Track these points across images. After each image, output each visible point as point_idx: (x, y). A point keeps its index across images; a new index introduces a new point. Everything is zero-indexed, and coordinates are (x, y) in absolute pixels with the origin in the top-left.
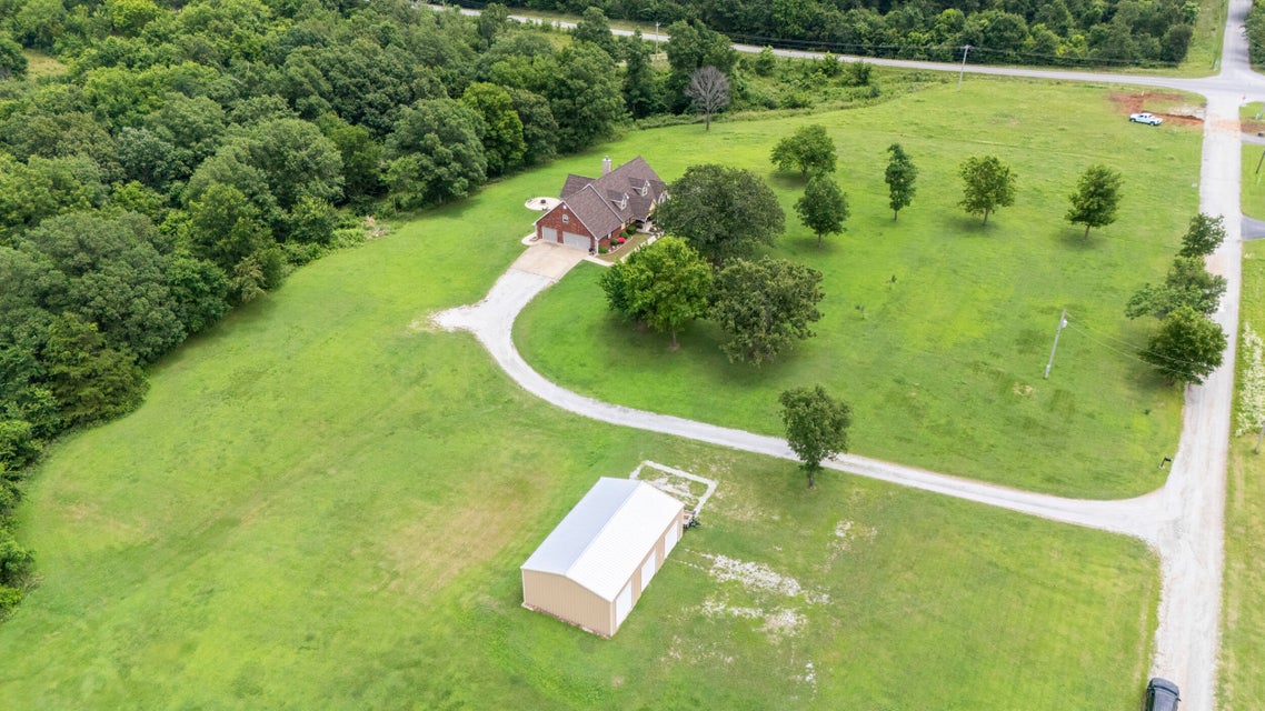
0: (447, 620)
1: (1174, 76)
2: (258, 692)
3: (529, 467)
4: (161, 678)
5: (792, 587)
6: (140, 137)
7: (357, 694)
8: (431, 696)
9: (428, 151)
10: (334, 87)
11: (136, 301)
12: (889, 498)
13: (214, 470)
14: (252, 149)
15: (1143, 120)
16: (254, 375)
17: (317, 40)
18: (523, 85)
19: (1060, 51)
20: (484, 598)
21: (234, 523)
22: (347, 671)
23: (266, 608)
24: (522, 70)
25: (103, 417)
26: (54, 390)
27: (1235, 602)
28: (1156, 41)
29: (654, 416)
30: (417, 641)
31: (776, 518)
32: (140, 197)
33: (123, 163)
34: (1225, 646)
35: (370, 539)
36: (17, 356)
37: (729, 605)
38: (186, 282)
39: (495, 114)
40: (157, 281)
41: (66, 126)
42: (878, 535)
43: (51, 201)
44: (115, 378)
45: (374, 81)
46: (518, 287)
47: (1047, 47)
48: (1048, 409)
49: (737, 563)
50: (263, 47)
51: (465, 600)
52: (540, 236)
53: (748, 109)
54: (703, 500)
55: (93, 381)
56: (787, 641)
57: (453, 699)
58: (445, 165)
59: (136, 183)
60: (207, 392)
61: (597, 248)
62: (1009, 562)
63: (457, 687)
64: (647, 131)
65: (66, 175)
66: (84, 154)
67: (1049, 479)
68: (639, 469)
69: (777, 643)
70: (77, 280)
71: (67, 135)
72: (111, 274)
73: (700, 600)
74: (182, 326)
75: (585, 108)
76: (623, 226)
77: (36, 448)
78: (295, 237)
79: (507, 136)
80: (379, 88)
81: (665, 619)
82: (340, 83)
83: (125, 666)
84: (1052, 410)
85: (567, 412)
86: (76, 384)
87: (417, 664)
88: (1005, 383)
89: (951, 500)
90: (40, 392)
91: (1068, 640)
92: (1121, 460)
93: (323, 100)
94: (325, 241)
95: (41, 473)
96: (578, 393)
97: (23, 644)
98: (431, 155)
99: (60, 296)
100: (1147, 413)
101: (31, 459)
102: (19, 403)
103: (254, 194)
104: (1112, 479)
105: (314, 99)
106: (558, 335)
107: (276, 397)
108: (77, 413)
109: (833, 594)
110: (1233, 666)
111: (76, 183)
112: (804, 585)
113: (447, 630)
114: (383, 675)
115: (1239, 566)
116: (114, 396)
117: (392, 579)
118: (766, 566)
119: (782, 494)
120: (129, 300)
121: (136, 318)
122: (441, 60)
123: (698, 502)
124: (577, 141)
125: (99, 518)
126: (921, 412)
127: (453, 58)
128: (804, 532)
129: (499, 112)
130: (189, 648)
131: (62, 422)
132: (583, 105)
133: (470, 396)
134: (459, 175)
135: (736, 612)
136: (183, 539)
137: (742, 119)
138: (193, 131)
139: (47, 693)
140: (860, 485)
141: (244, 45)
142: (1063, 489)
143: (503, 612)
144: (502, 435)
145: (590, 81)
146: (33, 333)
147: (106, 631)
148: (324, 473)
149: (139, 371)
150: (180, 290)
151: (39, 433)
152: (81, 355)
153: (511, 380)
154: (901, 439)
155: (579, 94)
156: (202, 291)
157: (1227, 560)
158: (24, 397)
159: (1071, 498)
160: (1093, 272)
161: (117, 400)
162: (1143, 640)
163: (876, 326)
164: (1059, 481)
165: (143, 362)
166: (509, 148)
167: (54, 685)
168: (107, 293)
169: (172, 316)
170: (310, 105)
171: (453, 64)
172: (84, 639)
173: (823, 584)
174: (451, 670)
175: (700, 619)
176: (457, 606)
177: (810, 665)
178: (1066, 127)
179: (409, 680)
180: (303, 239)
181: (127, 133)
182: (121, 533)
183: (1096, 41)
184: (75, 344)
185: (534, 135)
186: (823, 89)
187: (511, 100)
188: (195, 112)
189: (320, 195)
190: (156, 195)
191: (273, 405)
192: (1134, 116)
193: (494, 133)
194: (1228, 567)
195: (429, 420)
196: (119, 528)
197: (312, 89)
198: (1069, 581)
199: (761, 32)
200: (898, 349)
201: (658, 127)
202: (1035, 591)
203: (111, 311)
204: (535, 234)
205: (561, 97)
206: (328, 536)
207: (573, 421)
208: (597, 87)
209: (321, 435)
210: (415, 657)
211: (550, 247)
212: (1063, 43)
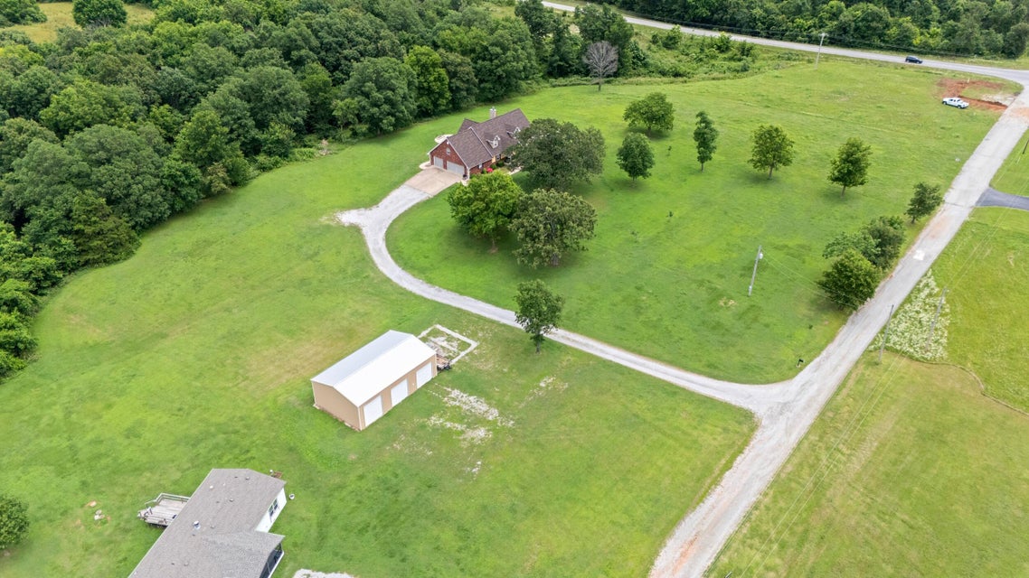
0: (266, 409)
1: (1009, 67)
2: (138, 436)
3: (360, 321)
4: (87, 422)
5: (494, 414)
6: (171, 75)
7: (194, 445)
8: (237, 451)
9: (367, 95)
10: (322, 44)
11: (134, 186)
12: (588, 365)
13: (163, 303)
14: (242, 87)
15: (952, 103)
16: (208, 243)
17: (322, 7)
18: (459, 49)
19: (917, 41)
20: (292, 399)
21: (164, 336)
22: (194, 431)
23: (161, 389)
24: (459, 37)
25: (105, 261)
26: (75, 240)
27: (795, 461)
28: (1000, 37)
29: (456, 296)
30: (242, 419)
31: (505, 370)
32: (167, 116)
33: (159, 91)
34: (770, 487)
35: (240, 355)
36: (52, 216)
37: (446, 421)
38: (172, 177)
39: (427, 69)
40: (152, 175)
41: (126, 63)
42: (567, 389)
43: (102, 115)
44: (116, 236)
45: (350, 41)
46: (402, 199)
47: (906, 37)
48: (737, 317)
49: (465, 395)
50: (285, 11)
51: (281, 400)
52: (432, 163)
53: (645, 75)
54: (463, 354)
55: (100, 237)
56: (473, 446)
57: (249, 455)
58: (378, 106)
59: (167, 106)
60: (175, 251)
61: (468, 175)
62: (649, 416)
63: (254, 449)
64: (556, 88)
65: (116, 97)
66: (133, 83)
67: (710, 366)
68: (430, 329)
69: (465, 447)
70: (96, 169)
71: (125, 70)
72: (119, 167)
73: (429, 416)
74: (167, 206)
75: (499, 69)
76: (494, 160)
77: (58, 276)
78: (265, 152)
79: (436, 87)
80: (353, 46)
81: (400, 424)
82: (326, 41)
83: (70, 412)
84: (740, 319)
85: (401, 288)
86: (90, 238)
87: (236, 432)
88: (716, 295)
89: (630, 371)
90: (64, 241)
91: (660, 469)
92: (770, 358)
93: (311, 53)
94: (285, 155)
95: (60, 292)
96: (414, 275)
97: (18, 393)
98: (369, 98)
99: (87, 179)
100: (811, 327)
101: (55, 283)
102: (50, 246)
103: (239, 118)
104: (756, 370)
105: (303, 52)
106: (418, 236)
107: (217, 259)
108: (88, 257)
109: (518, 422)
110: (767, 500)
111: (123, 103)
112: (501, 414)
113: (263, 415)
114: (214, 436)
115: (813, 438)
116: (114, 248)
117: (243, 381)
118: (483, 400)
119: (517, 355)
120: (129, 186)
121: (133, 198)
122: (405, 27)
123: (459, 354)
124: (493, 93)
125: (85, 324)
126: (642, 311)
127: (416, 25)
128: (519, 381)
129: (431, 69)
130: (109, 406)
131: (79, 262)
132: (498, 66)
133: (343, 271)
134: (389, 114)
135: (448, 425)
136: (130, 342)
137: (631, 83)
138: (210, 71)
139: (21, 422)
140: (573, 355)
141: (271, 9)
142: (716, 372)
143: (300, 408)
144: (351, 299)
145: (505, 49)
146: (66, 202)
147: (66, 391)
148: (230, 312)
149: (133, 234)
150: (166, 181)
151: (63, 267)
152: (93, 219)
153: (373, 262)
154: (617, 327)
155: (496, 58)
156: (183, 183)
157: (809, 433)
158: (54, 243)
159: (718, 379)
160: (834, 221)
161: (115, 251)
162: (714, 475)
163: (644, 248)
164: (716, 368)
165: (138, 228)
166: (437, 96)
167: (26, 418)
168: (114, 180)
169: (160, 198)
170: (301, 57)
171: (415, 29)
172: (52, 394)
173: (514, 415)
174: (255, 439)
175: (423, 426)
176: (275, 401)
177: (479, 463)
178: (885, 106)
179: (228, 442)
180: (270, 154)
181: (164, 70)
182: (94, 335)
183: (950, 34)
184: (91, 211)
185: (457, 87)
186: (713, 62)
187: (441, 60)
188: (212, 58)
189: (286, 123)
190: (180, 115)
191: (213, 264)
192: (946, 100)
193: (425, 84)
194: (806, 437)
195: (310, 284)
196: (95, 331)
197: (304, 45)
198: (684, 433)
199: (677, 13)
200: (651, 265)
201: (566, 85)
202: (655, 436)
203: (116, 192)
204: (429, 162)
205: (484, 59)
206: (216, 350)
207: (402, 294)
208: (509, 54)
209: (237, 287)
210: (237, 428)
211: (436, 172)
212: (922, 34)
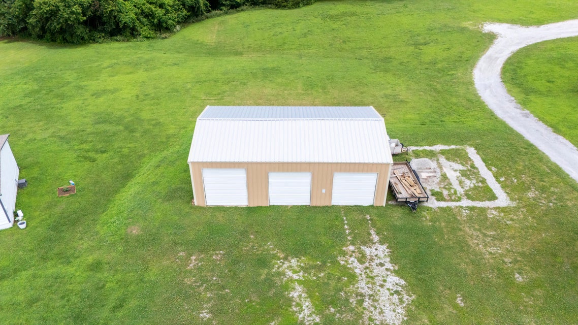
3: (386, 104)
31: (518, 278)
49: (389, 265)
54: (466, 203)
68: (452, 147)
107: (343, 25)
123: (459, 199)
133: (433, 63)
153: (473, 65)
175: (263, 263)
195: (389, 62)
